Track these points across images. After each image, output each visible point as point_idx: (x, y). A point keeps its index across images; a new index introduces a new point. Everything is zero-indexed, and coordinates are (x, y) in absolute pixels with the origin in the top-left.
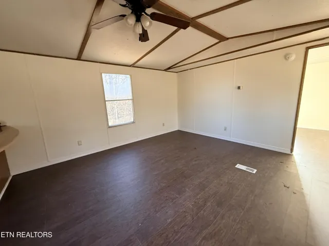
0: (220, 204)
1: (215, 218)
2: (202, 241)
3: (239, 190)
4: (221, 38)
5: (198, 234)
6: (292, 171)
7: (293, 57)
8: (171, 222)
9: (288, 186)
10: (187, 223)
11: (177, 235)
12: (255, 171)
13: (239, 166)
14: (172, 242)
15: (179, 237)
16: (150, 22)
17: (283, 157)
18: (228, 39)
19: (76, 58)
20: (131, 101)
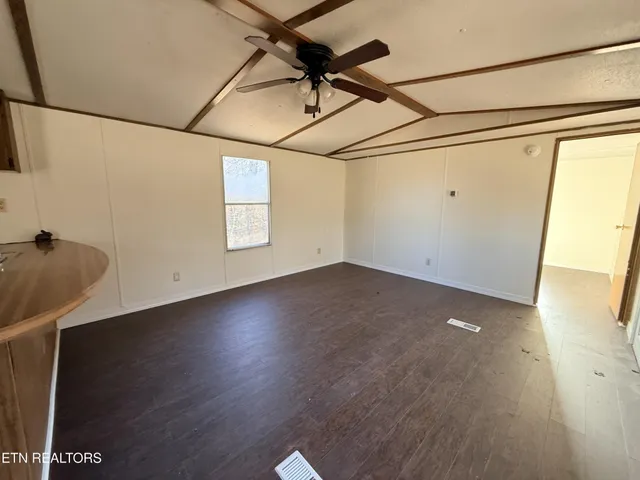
0: (427, 373)
1: (422, 390)
2: (405, 419)
3: (454, 354)
4: (427, 113)
5: (400, 409)
6: (535, 330)
7: (537, 152)
8: (356, 396)
9: (528, 350)
10: (382, 397)
11: (367, 412)
12: (478, 329)
13: (452, 322)
14: (363, 420)
15: (372, 415)
16: (333, 94)
17: (523, 310)
18: (438, 115)
19: (183, 128)
20: (266, 207)
